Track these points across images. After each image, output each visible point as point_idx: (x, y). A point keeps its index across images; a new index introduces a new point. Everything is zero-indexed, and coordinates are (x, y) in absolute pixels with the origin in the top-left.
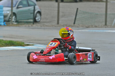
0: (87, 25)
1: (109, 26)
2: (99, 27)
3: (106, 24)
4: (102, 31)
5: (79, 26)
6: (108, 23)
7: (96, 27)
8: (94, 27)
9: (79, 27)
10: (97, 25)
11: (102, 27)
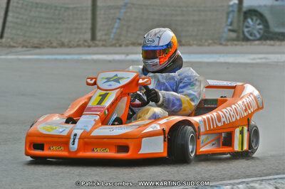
0: (36, 41)
1: (100, 43)
2: (70, 47)
3: (93, 38)
4: (76, 57)
5: (12, 44)
6: (99, 34)
7: (62, 45)
8: (56, 47)
9: (14, 47)
10: (66, 41)
11: (79, 46)
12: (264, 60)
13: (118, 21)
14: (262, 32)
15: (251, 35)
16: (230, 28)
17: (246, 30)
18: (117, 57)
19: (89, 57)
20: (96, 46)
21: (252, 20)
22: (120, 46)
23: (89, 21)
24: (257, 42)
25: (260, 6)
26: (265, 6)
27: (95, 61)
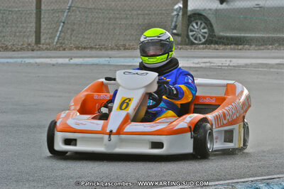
12: (208, 64)
13: (62, 24)
14: (206, 35)
15: (195, 39)
16: (175, 31)
17: (191, 34)
18: (61, 61)
19: (32, 61)
20: (40, 49)
21: (197, 24)
22: (64, 49)
23: (33, 25)
24: (202, 46)
25: (205, 10)
26: (210, 10)
27: (38, 65)
